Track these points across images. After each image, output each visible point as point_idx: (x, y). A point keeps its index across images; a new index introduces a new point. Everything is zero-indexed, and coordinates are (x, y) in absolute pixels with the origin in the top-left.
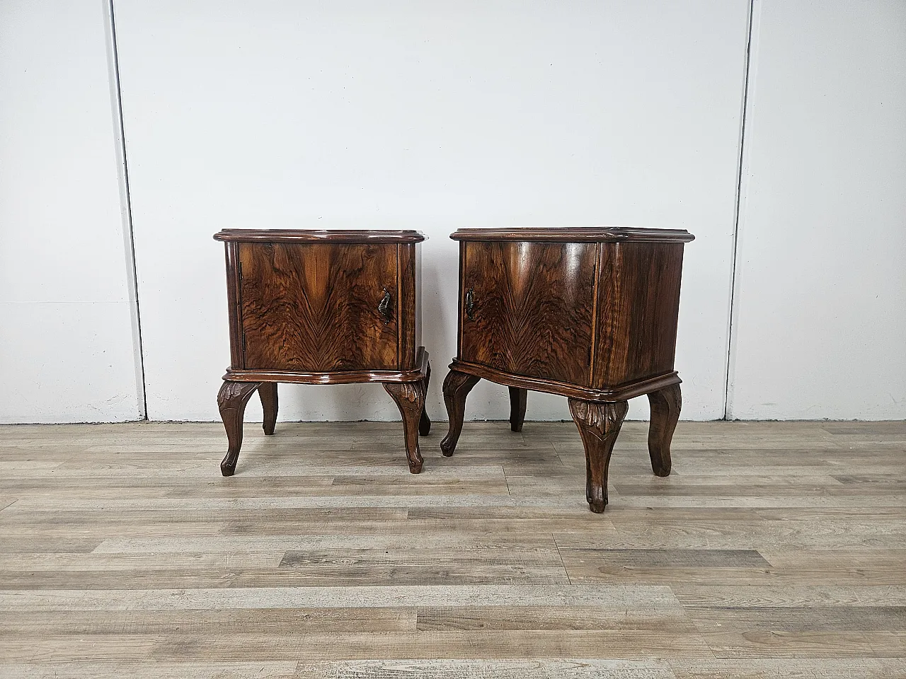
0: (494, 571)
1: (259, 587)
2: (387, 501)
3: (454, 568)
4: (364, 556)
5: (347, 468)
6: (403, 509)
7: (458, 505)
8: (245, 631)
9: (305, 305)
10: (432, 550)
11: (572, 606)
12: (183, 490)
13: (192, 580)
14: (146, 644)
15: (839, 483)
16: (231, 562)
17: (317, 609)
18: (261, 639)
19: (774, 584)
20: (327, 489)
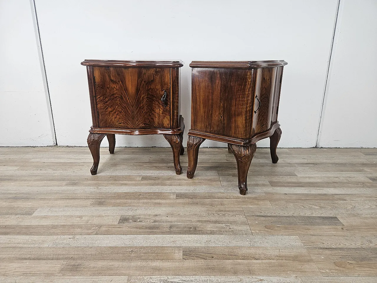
0: (217, 227)
1: (109, 234)
2: (166, 189)
3: (198, 226)
4: (157, 218)
5: (147, 172)
6: (174, 193)
7: (198, 191)
8: (103, 259)
9: (126, 97)
10: (188, 216)
11: (253, 247)
12: (74, 183)
13: (79, 230)
14: (57, 265)
15: (371, 181)
16: (96, 221)
17: (136, 247)
18: (111, 264)
19: (346, 235)
20: (139, 182)
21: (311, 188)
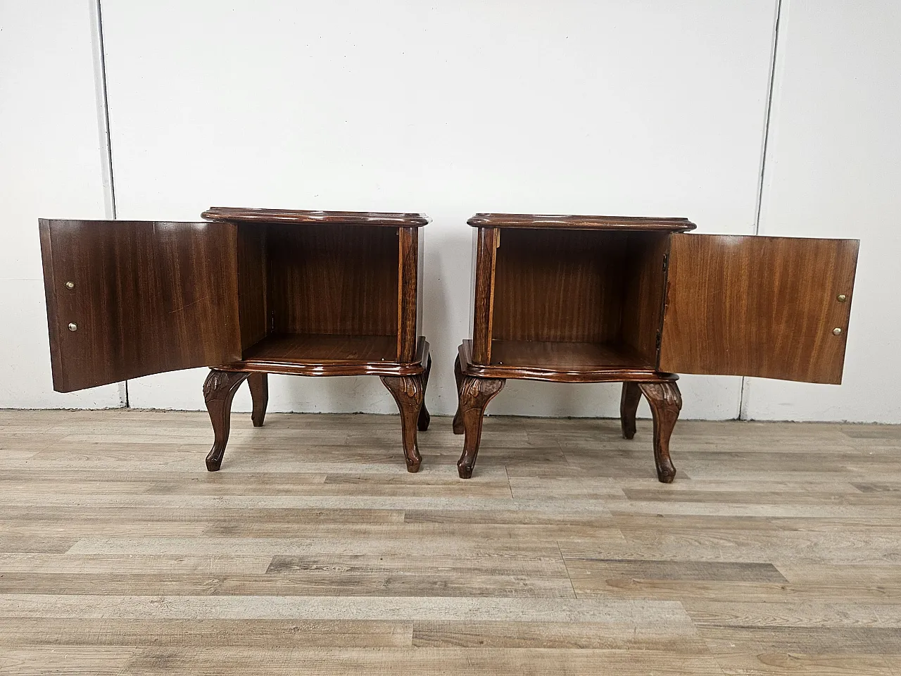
0: (495, 583)
1: (244, 595)
2: (382, 502)
3: (453, 578)
4: (355, 563)
5: (339, 465)
6: (399, 511)
7: (458, 508)
8: (228, 644)
10: (429, 558)
11: (577, 622)
12: (164, 485)
13: (174, 586)
14: (122, 656)
15: (858, 492)
16: (215, 567)
17: (305, 622)
18: (245, 654)
19: (791, 601)
20: (320, 487)
21: (722, 505)
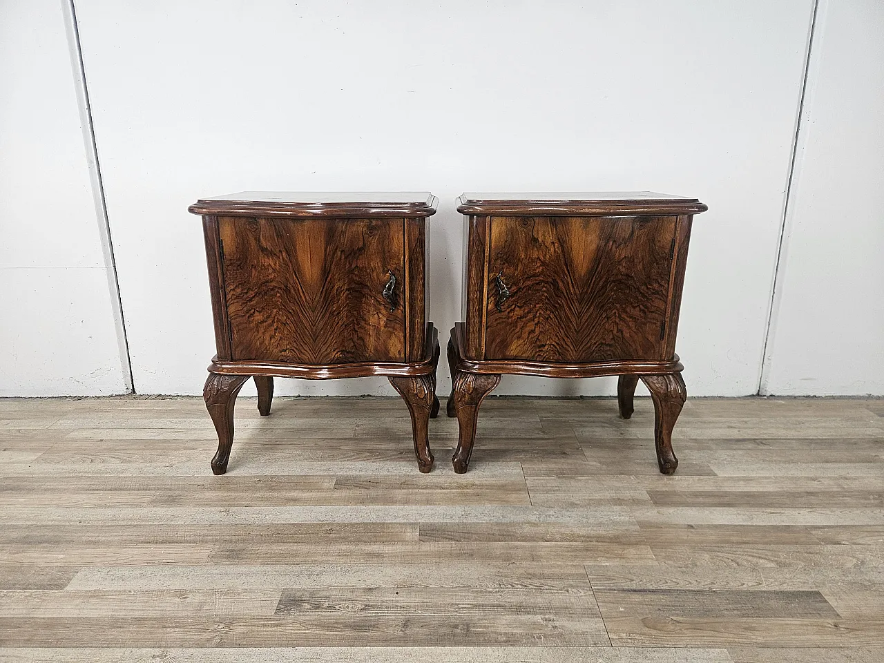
0: (522, 624)
1: (252, 646)
2: (395, 514)
3: (475, 619)
4: (373, 599)
5: (348, 464)
6: (413, 525)
7: (475, 520)
9: (298, 290)
10: (448, 590)
12: (170, 494)
13: (175, 634)
16: (221, 607)
19: (846, 645)
20: (329, 494)
21: (754, 511)
